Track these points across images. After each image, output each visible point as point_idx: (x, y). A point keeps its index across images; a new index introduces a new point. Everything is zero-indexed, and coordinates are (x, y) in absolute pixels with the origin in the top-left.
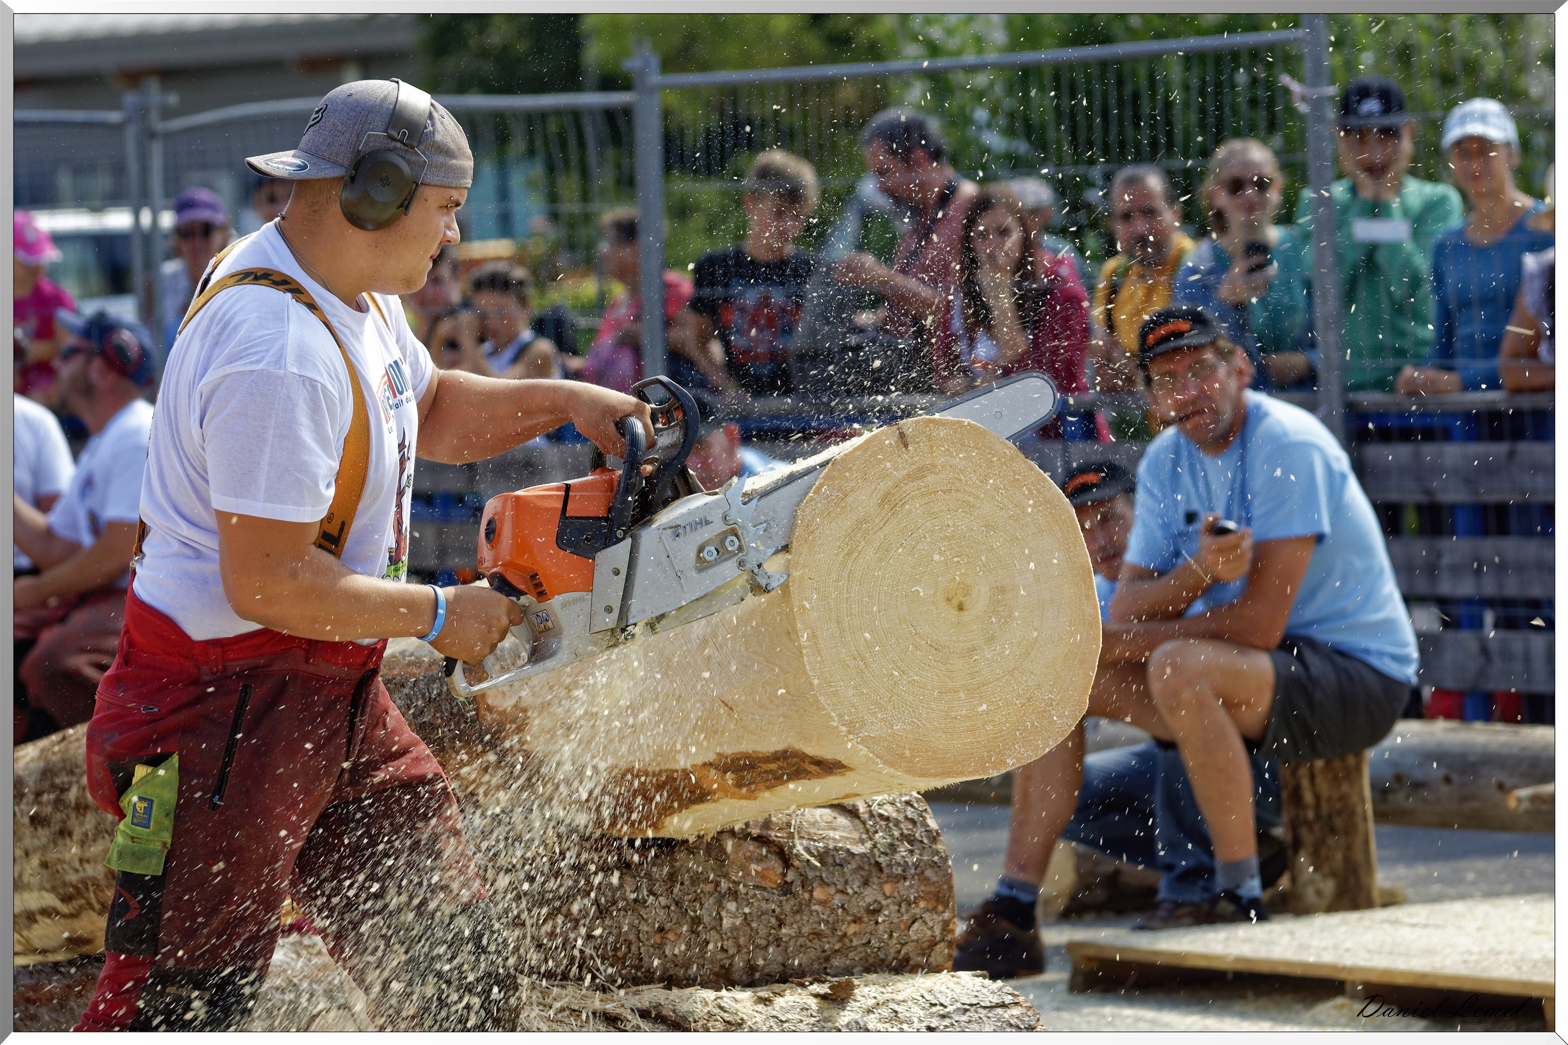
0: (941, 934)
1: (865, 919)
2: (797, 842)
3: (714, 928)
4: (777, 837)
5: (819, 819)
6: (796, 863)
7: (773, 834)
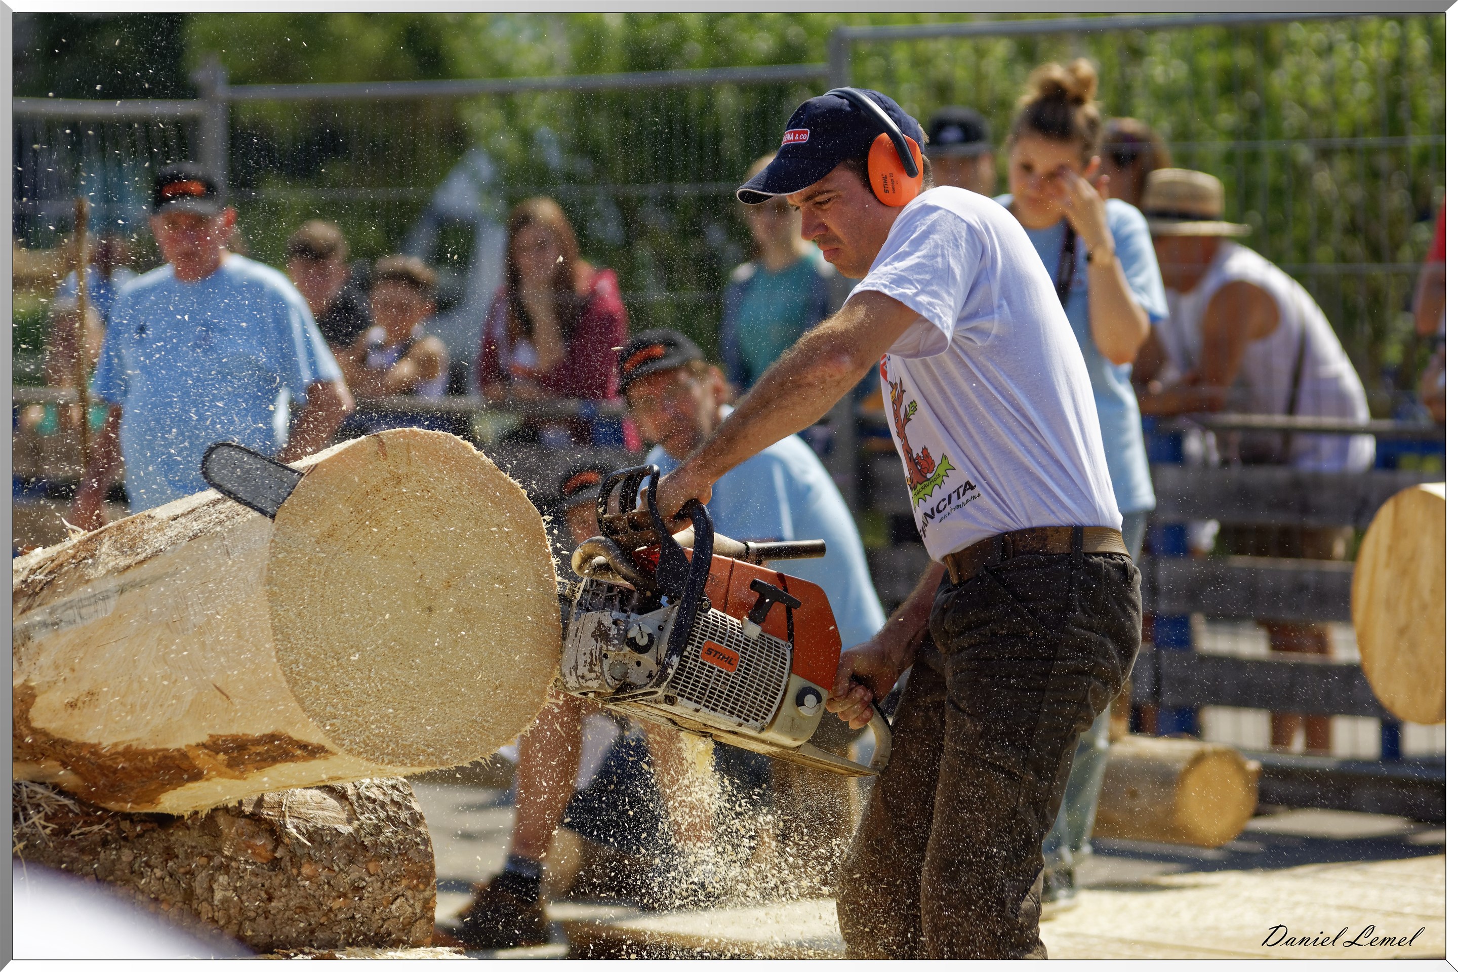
0: (422, 911)
1: (350, 895)
2: (288, 820)
3: (206, 900)
4: (268, 815)
5: (309, 799)
6: (286, 840)
7: (265, 812)
